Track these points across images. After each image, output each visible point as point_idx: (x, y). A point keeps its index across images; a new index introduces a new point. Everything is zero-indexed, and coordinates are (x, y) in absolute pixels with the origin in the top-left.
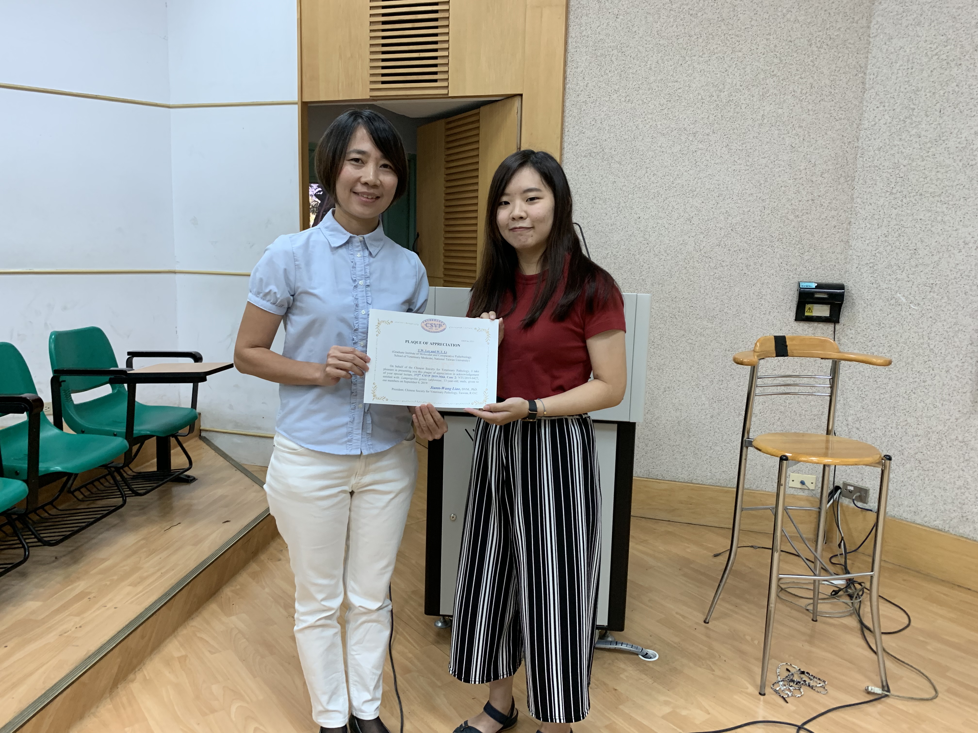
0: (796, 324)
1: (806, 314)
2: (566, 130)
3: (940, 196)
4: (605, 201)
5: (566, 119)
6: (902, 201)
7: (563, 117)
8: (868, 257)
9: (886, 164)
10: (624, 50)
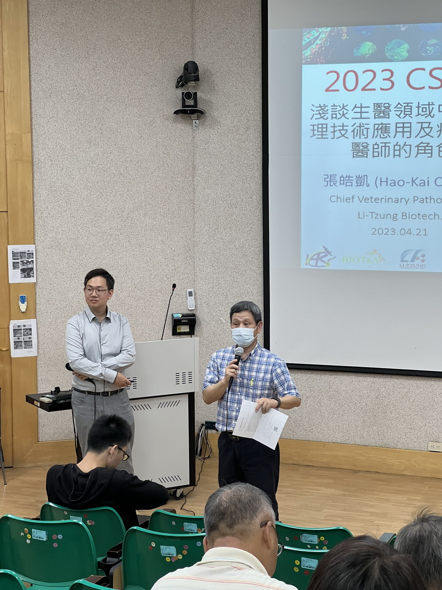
0: (173, 337)
1: (178, 331)
2: (36, 233)
3: (234, 269)
4: (63, 275)
5: (36, 227)
6: (218, 270)
7: (34, 225)
8: (205, 299)
9: (209, 251)
10: (67, 188)
